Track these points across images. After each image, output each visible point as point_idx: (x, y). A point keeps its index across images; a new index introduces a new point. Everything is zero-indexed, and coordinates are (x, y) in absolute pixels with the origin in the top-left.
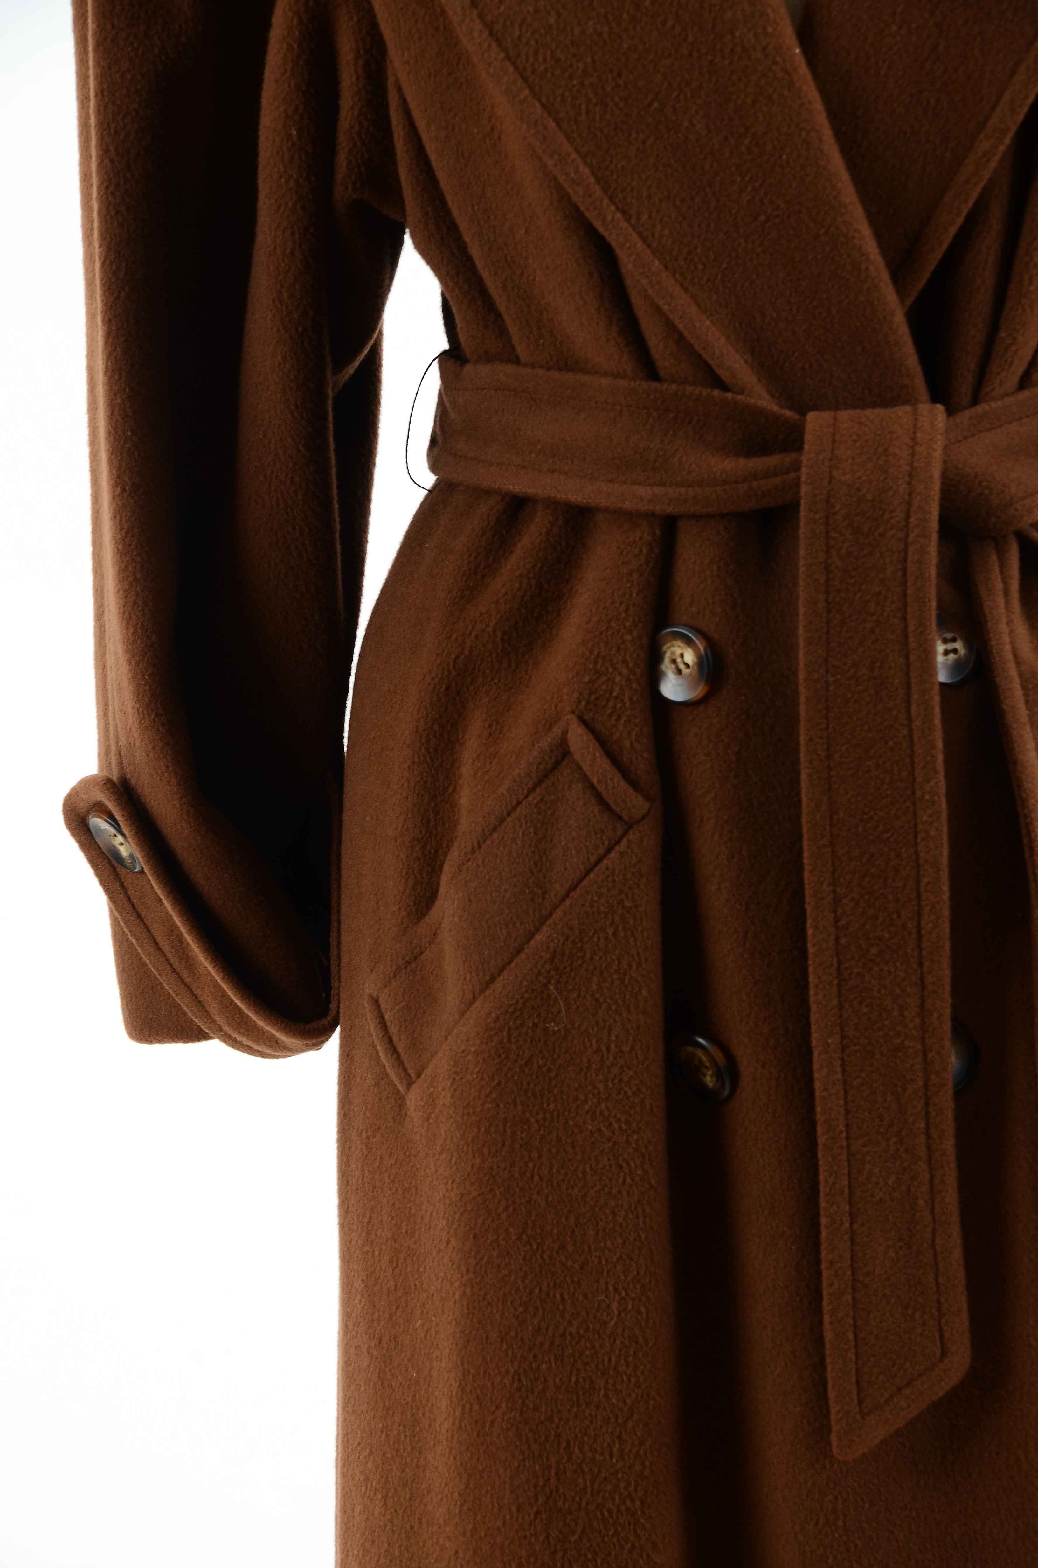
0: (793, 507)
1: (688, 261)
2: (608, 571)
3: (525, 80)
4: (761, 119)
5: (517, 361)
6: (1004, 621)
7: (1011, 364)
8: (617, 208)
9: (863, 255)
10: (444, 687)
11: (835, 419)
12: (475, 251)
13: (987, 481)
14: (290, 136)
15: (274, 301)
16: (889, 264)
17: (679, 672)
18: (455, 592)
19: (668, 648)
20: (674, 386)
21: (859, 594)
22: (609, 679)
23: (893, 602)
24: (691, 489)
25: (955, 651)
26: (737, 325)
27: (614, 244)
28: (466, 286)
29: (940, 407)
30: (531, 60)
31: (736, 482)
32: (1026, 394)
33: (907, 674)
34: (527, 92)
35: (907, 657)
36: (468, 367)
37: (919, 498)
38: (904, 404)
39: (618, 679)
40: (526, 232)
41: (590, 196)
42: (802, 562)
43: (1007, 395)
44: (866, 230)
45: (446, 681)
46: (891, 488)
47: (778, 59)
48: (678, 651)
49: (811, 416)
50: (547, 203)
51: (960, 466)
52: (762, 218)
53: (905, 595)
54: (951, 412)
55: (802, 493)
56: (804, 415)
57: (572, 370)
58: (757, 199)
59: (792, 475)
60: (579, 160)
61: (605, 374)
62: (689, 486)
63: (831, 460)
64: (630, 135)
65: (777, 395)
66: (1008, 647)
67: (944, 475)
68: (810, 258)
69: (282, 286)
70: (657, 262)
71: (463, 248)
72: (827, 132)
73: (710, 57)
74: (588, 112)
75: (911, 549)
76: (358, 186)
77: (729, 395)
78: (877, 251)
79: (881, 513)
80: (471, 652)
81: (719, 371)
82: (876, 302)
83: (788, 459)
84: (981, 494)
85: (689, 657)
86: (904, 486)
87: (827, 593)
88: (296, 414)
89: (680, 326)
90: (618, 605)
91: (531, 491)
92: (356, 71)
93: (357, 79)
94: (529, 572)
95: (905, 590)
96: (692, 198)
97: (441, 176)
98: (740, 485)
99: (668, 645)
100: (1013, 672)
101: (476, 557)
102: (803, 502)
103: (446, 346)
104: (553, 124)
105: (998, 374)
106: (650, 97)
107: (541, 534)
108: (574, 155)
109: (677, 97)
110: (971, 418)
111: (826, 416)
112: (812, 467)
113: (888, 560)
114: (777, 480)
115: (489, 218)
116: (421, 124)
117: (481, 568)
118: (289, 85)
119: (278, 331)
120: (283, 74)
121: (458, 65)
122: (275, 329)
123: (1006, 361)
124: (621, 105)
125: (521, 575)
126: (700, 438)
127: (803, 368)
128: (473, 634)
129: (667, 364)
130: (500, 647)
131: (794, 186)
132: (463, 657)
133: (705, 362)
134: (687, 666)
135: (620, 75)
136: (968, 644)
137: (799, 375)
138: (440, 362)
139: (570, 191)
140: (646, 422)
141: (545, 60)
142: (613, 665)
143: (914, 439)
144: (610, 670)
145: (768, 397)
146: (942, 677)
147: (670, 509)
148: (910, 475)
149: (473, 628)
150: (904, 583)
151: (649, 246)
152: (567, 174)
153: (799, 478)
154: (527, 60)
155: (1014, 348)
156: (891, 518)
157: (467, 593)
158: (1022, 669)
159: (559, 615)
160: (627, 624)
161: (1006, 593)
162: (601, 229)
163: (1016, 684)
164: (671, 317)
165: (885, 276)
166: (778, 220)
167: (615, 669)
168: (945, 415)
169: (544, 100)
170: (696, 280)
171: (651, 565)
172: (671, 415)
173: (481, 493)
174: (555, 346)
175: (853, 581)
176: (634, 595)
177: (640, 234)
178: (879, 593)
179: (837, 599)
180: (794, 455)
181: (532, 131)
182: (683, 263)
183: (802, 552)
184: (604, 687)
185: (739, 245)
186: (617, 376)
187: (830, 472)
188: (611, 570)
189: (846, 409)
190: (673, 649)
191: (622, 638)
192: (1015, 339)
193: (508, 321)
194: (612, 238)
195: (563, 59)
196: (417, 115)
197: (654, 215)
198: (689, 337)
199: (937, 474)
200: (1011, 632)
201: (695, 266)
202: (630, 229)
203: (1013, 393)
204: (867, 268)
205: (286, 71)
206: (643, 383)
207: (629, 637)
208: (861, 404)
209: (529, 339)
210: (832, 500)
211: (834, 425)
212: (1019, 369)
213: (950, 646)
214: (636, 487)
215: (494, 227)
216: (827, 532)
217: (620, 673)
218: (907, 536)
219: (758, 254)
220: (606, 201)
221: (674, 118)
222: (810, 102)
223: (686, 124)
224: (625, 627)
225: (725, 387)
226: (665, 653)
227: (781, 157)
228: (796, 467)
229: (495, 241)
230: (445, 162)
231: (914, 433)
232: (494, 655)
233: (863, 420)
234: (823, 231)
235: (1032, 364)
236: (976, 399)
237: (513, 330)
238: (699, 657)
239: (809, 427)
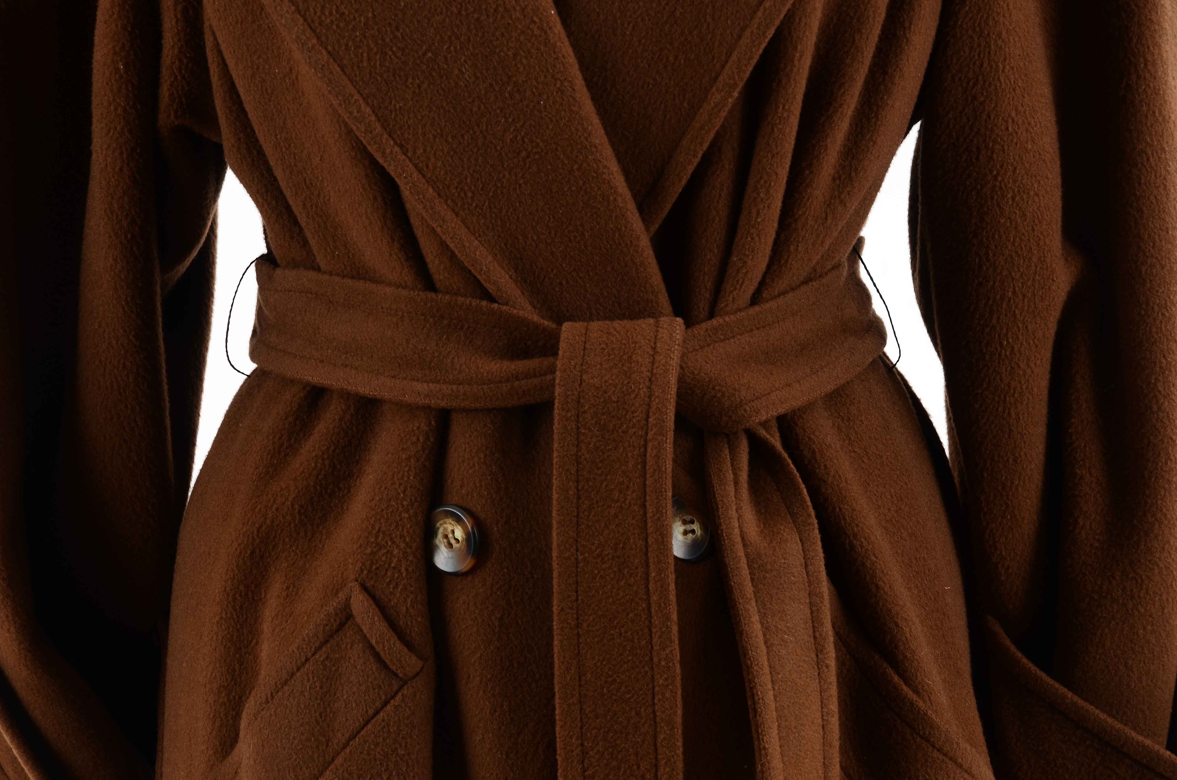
0: (548, 405)
1: (459, 190)
2: (390, 456)
3: (313, 31)
4: (521, 69)
5: (318, 269)
6: (734, 508)
7: (742, 283)
8: (396, 143)
9: (612, 188)
10: (249, 552)
11: (587, 329)
12: (278, 173)
13: (720, 385)
14: (117, 69)
15: (105, 211)
16: (634, 196)
17: (450, 545)
18: (261, 468)
19: (441, 525)
20: (447, 297)
21: (605, 483)
22: (388, 551)
23: (634, 491)
24: (461, 386)
25: (693, 532)
26: (502, 245)
27: (392, 174)
28: (274, 202)
29: (679, 320)
30: (319, 14)
31: (500, 382)
32: (757, 308)
33: (646, 554)
34: (314, 41)
35: (646, 541)
36: (278, 271)
37: (657, 400)
38: (649, 316)
39: (396, 551)
40: (321, 160)
41: (371, 132)
42: (555, 454)
43: (740, 310)
44: (614, 167)
45: (251, 547)
46: (634, 391)
47: (535, 19)
48: (450, 528)
49: (566, 326)
50: (337, 135)
51: (696, 372)
52: (524, 154)
53: (645, 485)
54: (689, 324)
55: (556, 394)
56: (560, 323)
57: (364, 279)
58: (519, 138)
59: (549, 377)
60: (361, 101)
61: (390, 284)
62: (459, 384)
63: (582, 365)
64: (407, 80)
65: (539, 306)
66: (737, 531)
67: (681, 379)
68: (566, 189)
69: (112, 198)
70: (431, 190)
71: (269, 170)
72: (579, 82)
73: (476, 16)
74: (369, 59)
75: (650, 445)
76: (179, 113)
77: (495, 306)
78: (624, 184)
79: (624, 413)
80: (272, 522)
81: (487, 285)
82: (623, 229)
83: (546, 362)
84: (715, 396)
85: (459, 533)
86: (645, 390)
87: (578, 481)
88: (126, 309)
89: (452, 246)
90: (397, 486)
91: (327, 382)
92: (176, 16)
93: (177, 22)
94: (323, 453)
95: (645, 481)
96: (463, 136)
97: (248, 107)
98: (504, 385)
99: (441, 522)
100: (741, 554)
101: (280, 438)
102: (556, 401)
103: (264, 250)
104: (338, 69)
105: (731, 292)
106: (424, 48)
107: (334, 420)
108: (357, 96)
109: (449, 48)
110: (707, 330)
111: (579, 325)
112: (565, 371)
113: (630, 454)
114: (536, 381)
115: (290, 145)
116: (231, 64)
117: (284, 447)
118: (117, 26)
119: (110, 237)
120: (111, 16)
121: (261, 14)
122: (107, 235)
123: (738, 281)
124: (399, 54)
125: (316, 456)
126: (470, 342)
127: (561, 284)
128: (274, 507)
129: (441, 277)
130: (297, 518)
131: (551, 127)
132: (265, 526)
133: (475, 277)
134: (457, 540)
135: (397, 29)
136: (704, 527)
137: (557, 289)
138: (256, 266)
139: (354, 128)
140: (424, 327)
141: (331, 14)
142: (391, 539)
143: (654, 349)
144: (390, 543)
145: (530, 307)
146: (677, 550)
147: (443, 404)
148: (650, 380)
149: (274, 501)
150: (644, 476)
151: (424, 176)
152: (351, 113)
153: (554, 379)
154: (315, 13)
155: (744, 271)
156: (633, 417)
157: (271, 470)
158: (749, 551)
159: (349, 491)
160: (405, 503)
161: (736, 483)
162: (381, 161)
163: (743, 563)
164: (444, 237)
165: (631, 205)
166: (537, 157)
167: (394, 542)
168: (684, 327)
169: (330, 48)
170: (466, 206)
171: (427, 451)
172: (445, 322)
173: (287, 382)
174: (349, 257)
175: (600, 472)
176: (411, 478)
177: (416, 166)
178: (623, 483)
179: (586, 487)
180: (552, 359)
181: (319, 75)
182: (454, 191)
183: (556, 445)
184: (384, 559)
185: (504, 176)
186: (398, 286)
187: (581, 376)
188: (393, 454)
189: (599, 320)
190: (445, 526)
191: (400, 515)
192: (745, 262)
193: (308, 235)
194: (391, 170)
195: (347, 13)
196: (227, 55)
197: (428, 149)
198: (459, 255)
199: (673, 380)
200: (740, 517)
201: (465, 194)
202: (407, 161)
203: (746, 308)
204: (615, 199)
205: (113, 13)
206: (421, 293)
207: (407, 515)
208: (611, 316)
209: (326, 250)
210: (582, 401)
211: (586, 334)
212: (750, 288)
213: (689, 527)
214: (415, 383)
215: (295, 154)
216: (578, 428)
217: (398, 546)
218: (647, 434)
219: (520, 185)
220: (385, 136)
221: (445, 66)
222: (563, 56)
223: (456, 72)
224: (403, 506)
225: (492, 299)
226: (438, 528)
227: (539, 103)
228: (552, 370)
229: (295, 165)
230: (251, 97)
231: (655, 343)
232: (292, 525)
233: (612, 330)
234: (576, 167)
235: (762, 283)
236: (711, 315)
237: (313, 243)
238: (467, 534)
239: (563, 336)
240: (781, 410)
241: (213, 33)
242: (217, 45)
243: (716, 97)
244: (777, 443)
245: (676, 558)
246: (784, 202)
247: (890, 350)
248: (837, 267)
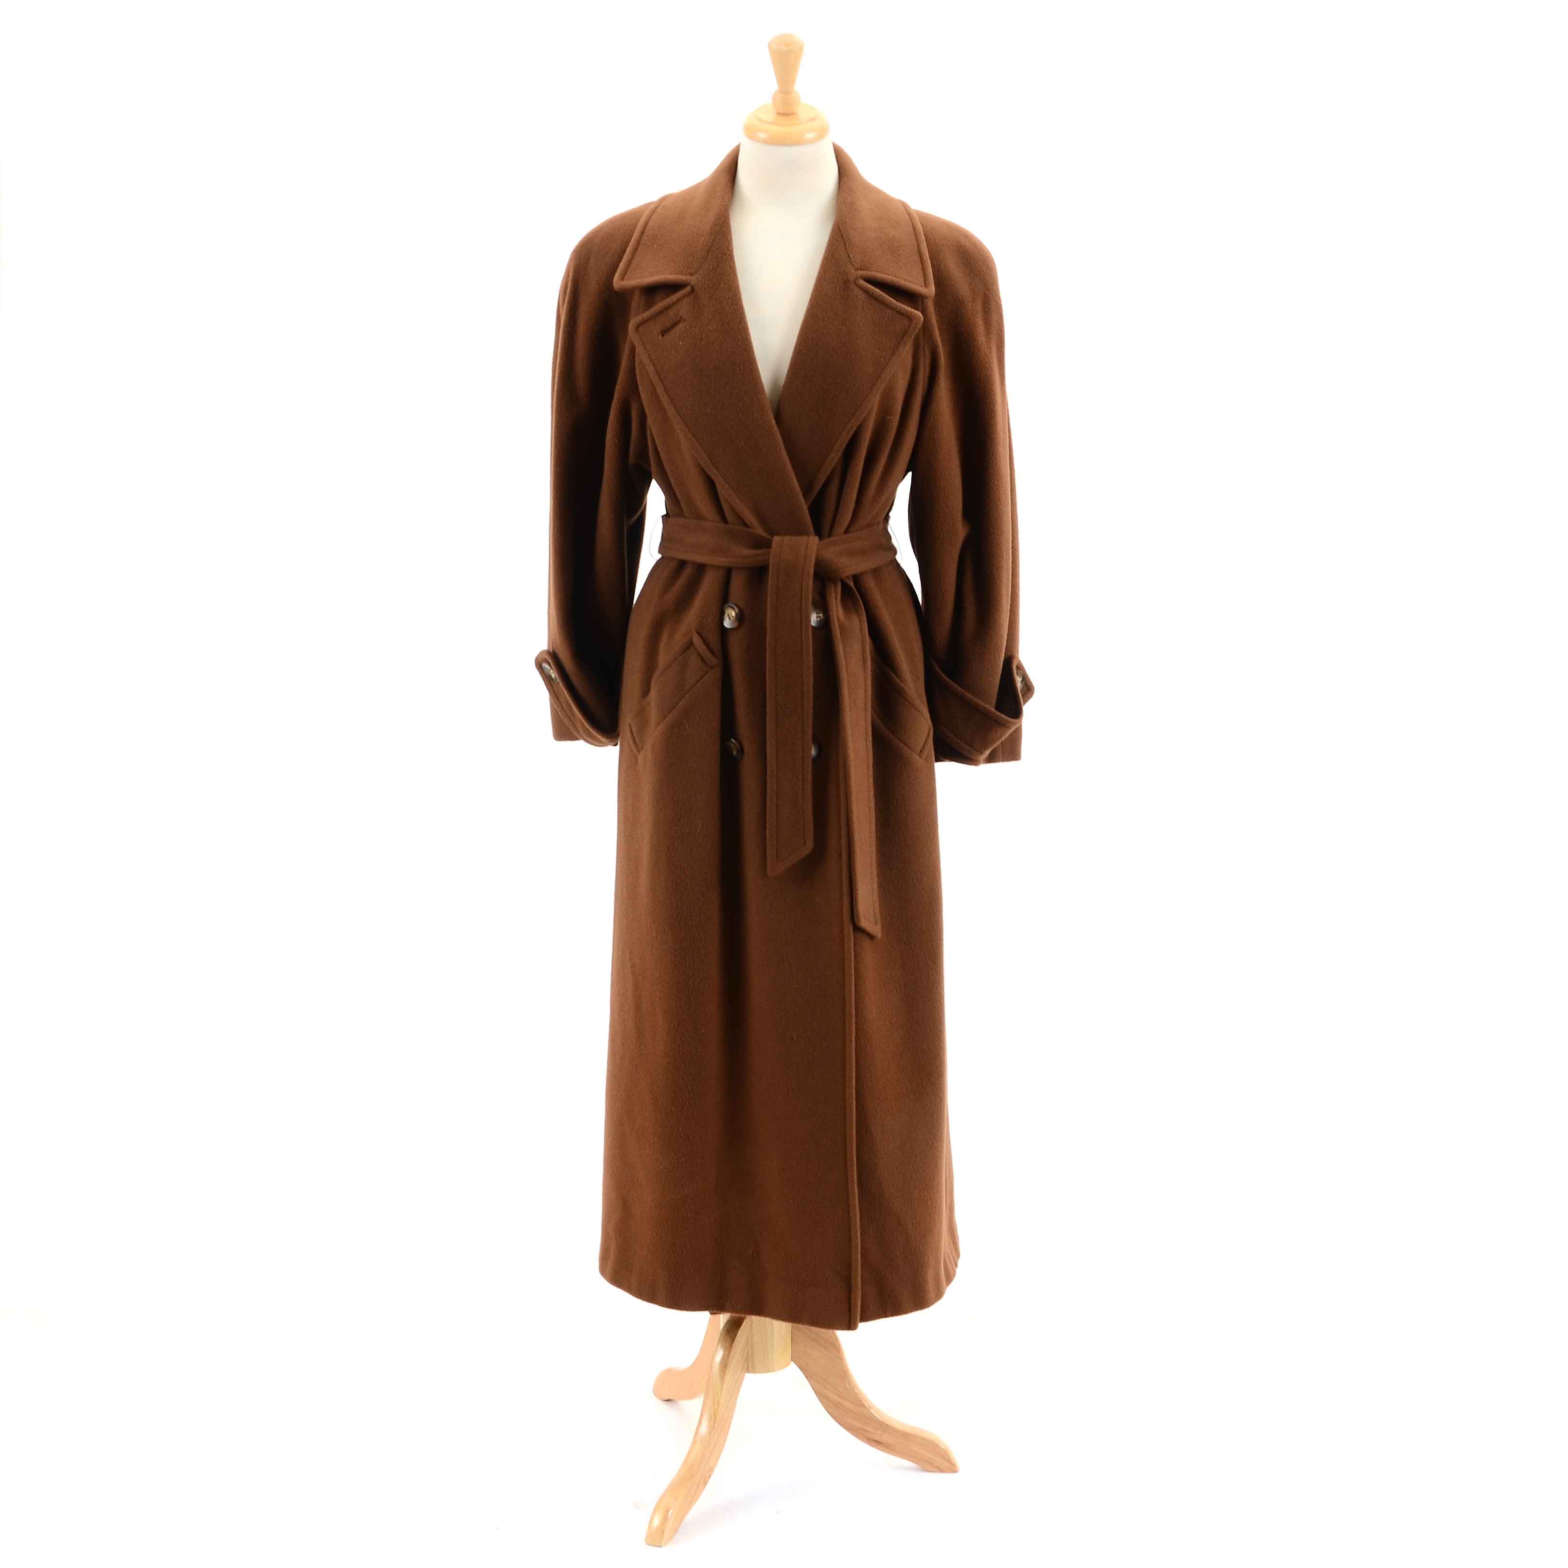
0: (768, 566)
5: (685, 517)
6: (835, 608)
7: (841, 525)
8: (715, 468)
10: (656, 622)
11: (783, 539)
12: (672, 480)
13: (831, 562)
15: (608, 495)
16: (802, 490)
17: (730, 618)
19: (727, 610)
20: (732, 526)
21: (787, 595)
22: (707, 620)
23: (798, 601)
24: (736, 559)
25: (820, 617)
26: (753, 507)
27: (714, 480)
29: (817, 538)
31: (750, 558)
32: (846, 536)
33: (801, 624)
35: (802, 618)
36: (670, 518)
37: (807, 565)
38: (806, 536)
39: (710, 620)
40: (687, 475)
42: (769, 585)
43: (840, 535)
44: (795, 479)
45: (656, 620)
46: (799, 561)
47: (767, 423)
48: (730, 612)
49: (776, 539)
50: (694, 465)
51: (823, 556)
52: (762, 473)
54: (820, 539)
55: (771, 562)
56: (772, 536)
57: (702, 520)
58: (760, 467)
59: (768, 556)
60: (703, 452)
61: (711, 521)
63: (780, 552)
64: (720, 445)
65: (765, 530)
66: (836, 617)
67: (817, 558)
68: (776, 487)
69: (611, 490)
70: (727, 486)
72: (783, 448)
74: (706, 437)
75: (804, 582)
76: (636, 459)
77: (749, 530)
78: (798, 486)
79: (795, 569)
80: (665, 610)
81: (746, 522)
82: (797, 503)
83: (767, 551)
84: (829, 566)
85: (733, 614)
86: (803, 561)
87: (777, 594)
89: (734, 506)
90: (711, 597)
91: (686, 559)
92: (637, 423)
93: (637, 425)
94: (684, 585)
95: (802, 597)
96: (739, 466)
97: (662, 456)
99: (727, 608)
100: (837, 625)
101: (670, 580)
102: (770, 565)
103: (665, 513)
104: (695, 440)
105: (837, 528)
107: (689, 572)
108: (701, 450)
110: (827, 542)
111: (780, 538)
112: (774, 554)
113: (797, 585)
114: (764, 557)
115: (676, 469)
119: (609, 504)
123: (839, 524)
124: (717, 435)
126: (740, 543)
127: (773, 522)
129: (730, 518)
130: (674, 609)
133: (742, 518)
134: (732, 617)
135: (717, 426)
136: (824, 615)
137: (772, 524)
138: (663, 518)
139: (700, 462)
140: (723, 537)
142: (708, 616)
143: (807, 547)
145: (762, 530)
146: (813, 623)
147: (729, 566)
148: (805, 558)
149: (666, 603)
150: (802, 595)
151: (725, 480)
152: (699, 456)
153: (770, 557)
154: (688, 420)
155: (842, 520)
156: (799, 571)
157: (665, 592)
158: (840, 624)
159: (693, 599)
161: (836, 598)
162: (709, 473)
163: (838, 628)
164: (731, 503)
165: (800, 493)
166: (767, 474)
168: (818, 540)
169: (692, 432)
170: (740, 492)
171: (722, 583)
172: (731, 535)
173: (673, 559)
174: (696, 512)
175: (786, 591)
176: (716, 593)
177: (722, 476)
178: (794, 595)
179: (780, 596)
180: (769, 550)
181: (688, 442)
182: (736, 486)
183: (770, 581)
184: (705, 622)
186: (714, 522)
187: (780, 556)
188: (710, 585)
189: (787, 536)
191: (712, 607)
192: (842, 517)
194: (713, 478)
195: (699, 420)
196: (655, 437)
197: (727, 470)
198: (737, 510)
199: (813, 558)
200: (837, 611)
201: (740, 487)
202: (719, 474)
203: (842, 534)
204: (795, 491)
205: (615, 424)
206: (722, 524)
207: (714, 607)
208: (792, 535)
209: (688, 509)
210: (780, 565)
211: (782, 541)
212: (844, 527)
213: (818, 615)
214: (719, 558)
216: (778, 575)
217: (710, 618)
218: (803, 577)
220: (711, 465)
222: (777, 438)
223: (738, 442)
224: (713, 603)
225: (747, 526)
226: (726, 612)
227: (768, 454)
228: (769, 553)
229: (678, 477)
230: (663, 451)
231: (808, 545)
232: (672, 612)
233: (792, 539)
235: (849, 526)
236: (830, 536)
237: (683, 506)
238: (736, 614)
239: (774, 541)
240: (854, 573)
241: (650, 429)
242: (652, 435)
243: (833, 455)
244: (852, 585)
245: (812, 626)
246: (857, 495)
247: (898, 558)
248: (878, 523)
